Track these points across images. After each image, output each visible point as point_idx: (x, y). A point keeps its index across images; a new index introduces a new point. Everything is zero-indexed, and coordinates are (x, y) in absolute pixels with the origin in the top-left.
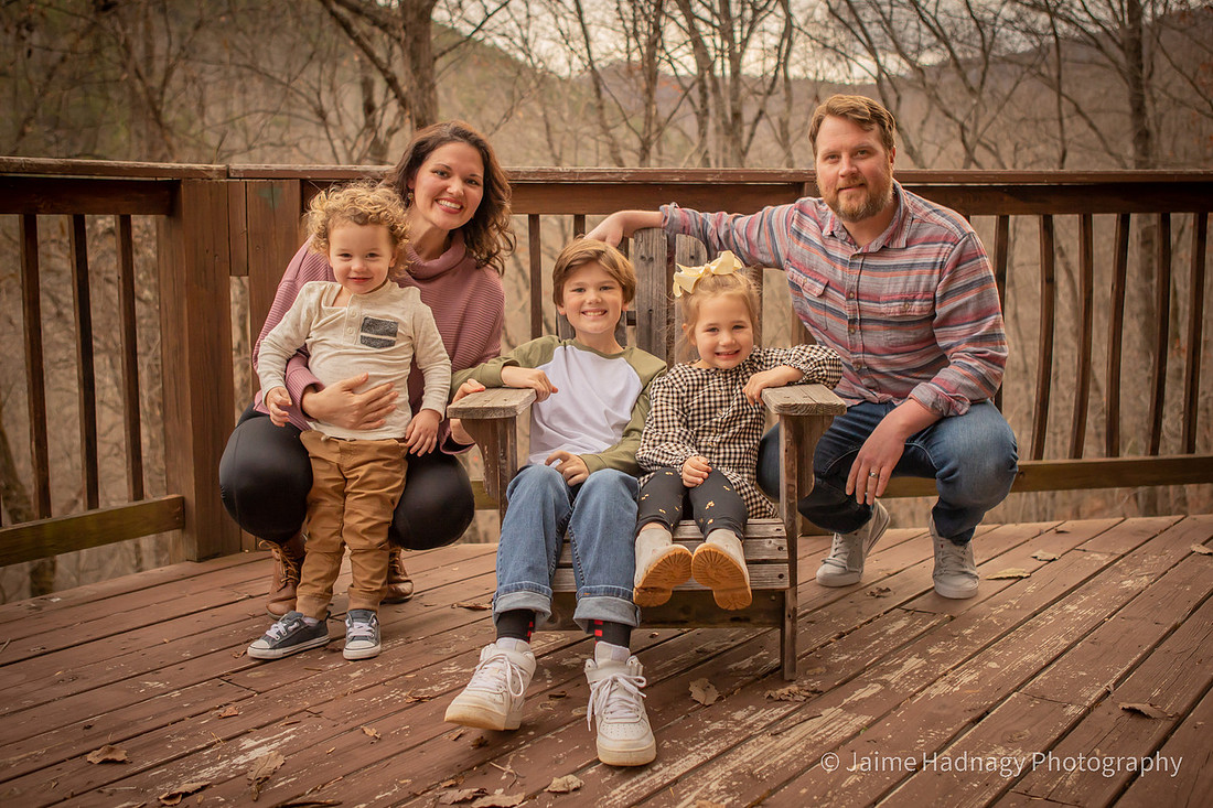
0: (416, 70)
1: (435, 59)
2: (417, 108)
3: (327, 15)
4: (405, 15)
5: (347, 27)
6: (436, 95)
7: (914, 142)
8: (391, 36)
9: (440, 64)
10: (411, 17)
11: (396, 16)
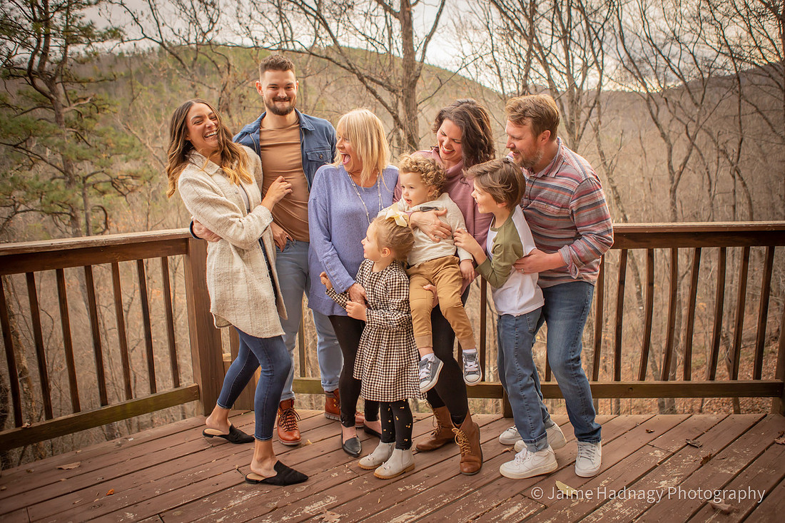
0: (408, 111)
1: (417, 105)
2: (408, 130)
3: (364, 87)
4: (403, 85)
5: (374, 93)
6: (418, 122)
7: (666, 132)
8: (397, 95)
9: (419, 107)
10: (406, 86)
11: (400, 86)
